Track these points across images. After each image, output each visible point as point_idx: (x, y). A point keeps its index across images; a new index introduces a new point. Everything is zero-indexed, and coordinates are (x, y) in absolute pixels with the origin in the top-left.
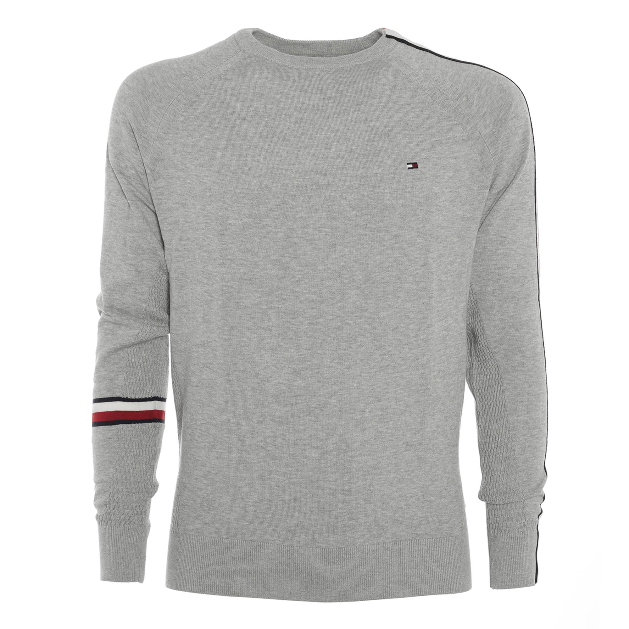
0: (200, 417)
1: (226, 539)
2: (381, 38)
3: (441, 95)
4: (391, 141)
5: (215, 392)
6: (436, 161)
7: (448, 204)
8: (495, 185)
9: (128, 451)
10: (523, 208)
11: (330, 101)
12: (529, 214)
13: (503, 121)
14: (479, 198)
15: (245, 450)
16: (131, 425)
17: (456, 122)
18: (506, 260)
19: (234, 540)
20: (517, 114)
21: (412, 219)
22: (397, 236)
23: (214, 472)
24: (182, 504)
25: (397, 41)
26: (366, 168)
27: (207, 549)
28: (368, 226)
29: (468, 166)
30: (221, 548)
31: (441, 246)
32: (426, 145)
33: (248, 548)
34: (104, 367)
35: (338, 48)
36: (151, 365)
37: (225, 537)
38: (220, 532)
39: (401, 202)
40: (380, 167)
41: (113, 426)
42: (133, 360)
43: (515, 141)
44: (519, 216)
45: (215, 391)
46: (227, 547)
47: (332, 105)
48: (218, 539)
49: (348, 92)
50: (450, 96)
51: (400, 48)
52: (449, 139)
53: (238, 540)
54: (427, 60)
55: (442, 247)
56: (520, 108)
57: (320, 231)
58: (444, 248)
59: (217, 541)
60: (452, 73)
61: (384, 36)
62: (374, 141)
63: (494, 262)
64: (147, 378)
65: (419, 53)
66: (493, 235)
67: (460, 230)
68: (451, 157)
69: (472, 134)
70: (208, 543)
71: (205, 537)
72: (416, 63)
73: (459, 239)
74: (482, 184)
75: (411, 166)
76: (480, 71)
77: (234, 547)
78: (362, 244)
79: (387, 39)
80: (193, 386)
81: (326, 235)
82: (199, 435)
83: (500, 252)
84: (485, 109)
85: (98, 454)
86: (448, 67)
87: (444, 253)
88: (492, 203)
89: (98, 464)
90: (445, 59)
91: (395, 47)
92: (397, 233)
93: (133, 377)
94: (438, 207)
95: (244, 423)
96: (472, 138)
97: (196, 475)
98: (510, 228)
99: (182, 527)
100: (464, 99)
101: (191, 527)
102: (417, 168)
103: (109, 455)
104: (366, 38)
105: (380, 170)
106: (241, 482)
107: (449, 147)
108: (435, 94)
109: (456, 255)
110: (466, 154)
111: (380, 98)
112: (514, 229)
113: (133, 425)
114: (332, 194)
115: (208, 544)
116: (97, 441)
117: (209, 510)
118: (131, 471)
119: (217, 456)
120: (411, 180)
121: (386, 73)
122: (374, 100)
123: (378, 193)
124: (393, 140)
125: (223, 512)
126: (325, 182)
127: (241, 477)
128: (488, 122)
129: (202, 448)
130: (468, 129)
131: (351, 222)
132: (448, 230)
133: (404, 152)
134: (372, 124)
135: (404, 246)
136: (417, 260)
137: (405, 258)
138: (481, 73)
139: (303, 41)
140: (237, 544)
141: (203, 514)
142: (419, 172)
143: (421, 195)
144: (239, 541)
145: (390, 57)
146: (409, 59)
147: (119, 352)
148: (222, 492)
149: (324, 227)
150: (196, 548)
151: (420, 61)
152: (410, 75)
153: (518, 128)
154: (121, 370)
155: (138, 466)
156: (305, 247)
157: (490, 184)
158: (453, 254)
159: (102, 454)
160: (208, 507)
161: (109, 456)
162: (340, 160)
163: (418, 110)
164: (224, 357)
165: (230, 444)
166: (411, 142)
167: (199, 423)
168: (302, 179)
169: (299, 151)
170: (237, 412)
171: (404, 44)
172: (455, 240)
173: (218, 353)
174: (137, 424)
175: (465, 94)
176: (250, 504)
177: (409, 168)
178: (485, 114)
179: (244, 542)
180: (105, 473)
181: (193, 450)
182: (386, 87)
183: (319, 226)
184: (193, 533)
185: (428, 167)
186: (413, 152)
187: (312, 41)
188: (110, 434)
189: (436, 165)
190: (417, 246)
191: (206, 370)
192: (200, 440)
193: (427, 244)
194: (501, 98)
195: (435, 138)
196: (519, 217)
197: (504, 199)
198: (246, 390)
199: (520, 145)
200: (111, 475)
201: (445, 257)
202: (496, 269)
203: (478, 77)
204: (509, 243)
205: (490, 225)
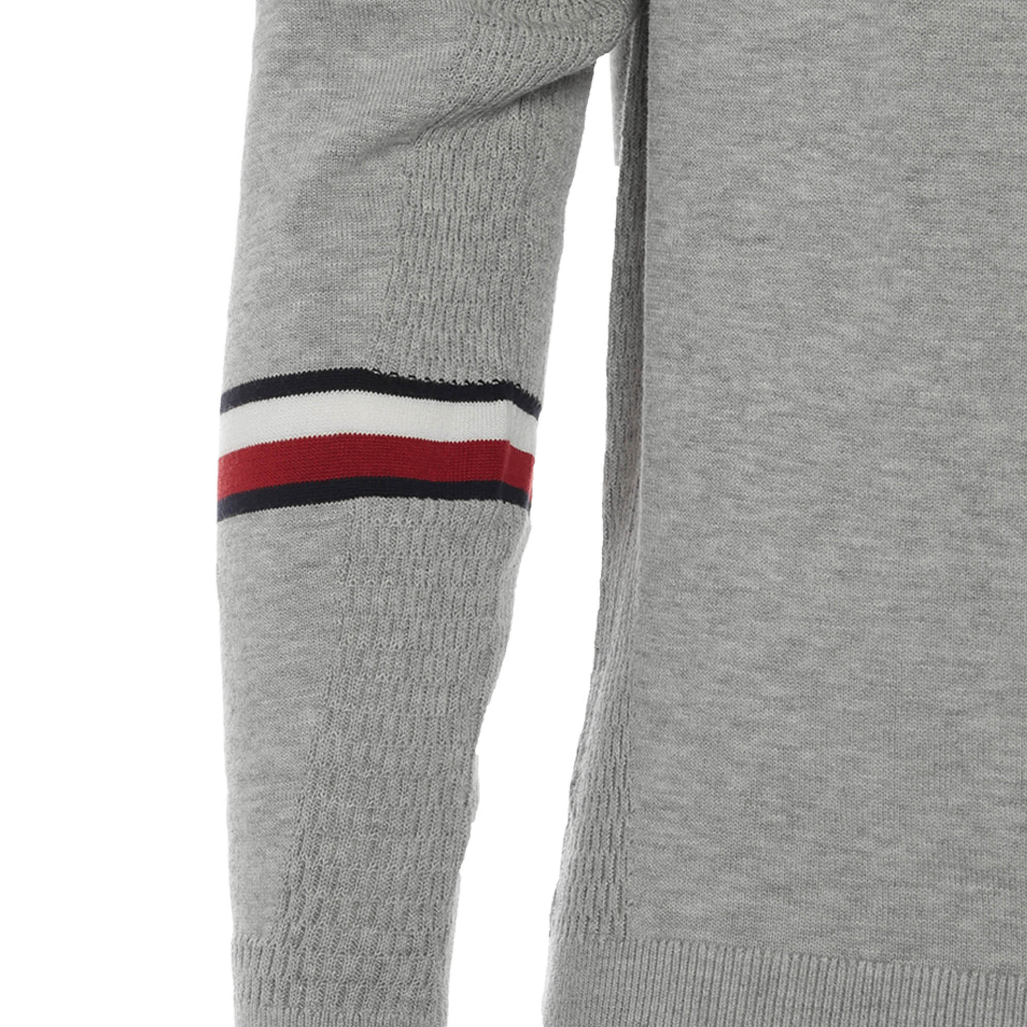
0: (766, 386)
1: (875, 962)
5: (849, 264)
9: (385, 623)
15: (985, 536)
16: (406, 500)
19: (913, 968)
23: (819, 642)
24: (645, 805)
27: (778, 1011)
30: (847, 1004)
33: (980, 1004)
34: (296, 229)
36: (500, 235)
37: (866, 952)
38: (848, 929)
41: (327, 505)
42: (427, 204)
45: (850, 258)
46: (875, 1000)
48: (834, 962)
53: (931, 969)
59: (831, 974)
64: (483, 291)
70: (783, 979)
71: (768, 954)
77: (914, 1002)
80: (741, 242)
82: (752, 469)
85: (249, 641)
89: (249, 690)
93: (425, 281)
95: (983, 405)
97: (724, 661)
99: (647, 912)
101: (694, 909)
103: (304, 644)
106: (960, 689)
113: (416, 503)
115: (782, 986)
116: (249, 580)
117: (791, 825)
118: (390, 723)
119: (839, 565)
125: (862, 832)
127: (961, 663)
129: (763, 531)
140: (925, 988)
141: (762, 843)
144: (936, 972)
147: (370, 165)
148: (858, 735)
150: (723, 1004)
154: (374, 245)
155: (417, 699)
159: (268, 642)
160: (783, 810)
161: (300, 651)
164: (901, 87)
165: (913, 505)
167: (755, 412)
170: (953, 353)
173: (871, 76)
174: (429, 502)
176: (1000, 792)
179: (964, 977)
180: (279, 729)
181: (713, 543)
184: (709, 936)
188: (310, 544)
191: (810, 159)
192: (757, 492)
198: (1003, 245)
200: (308, 739)
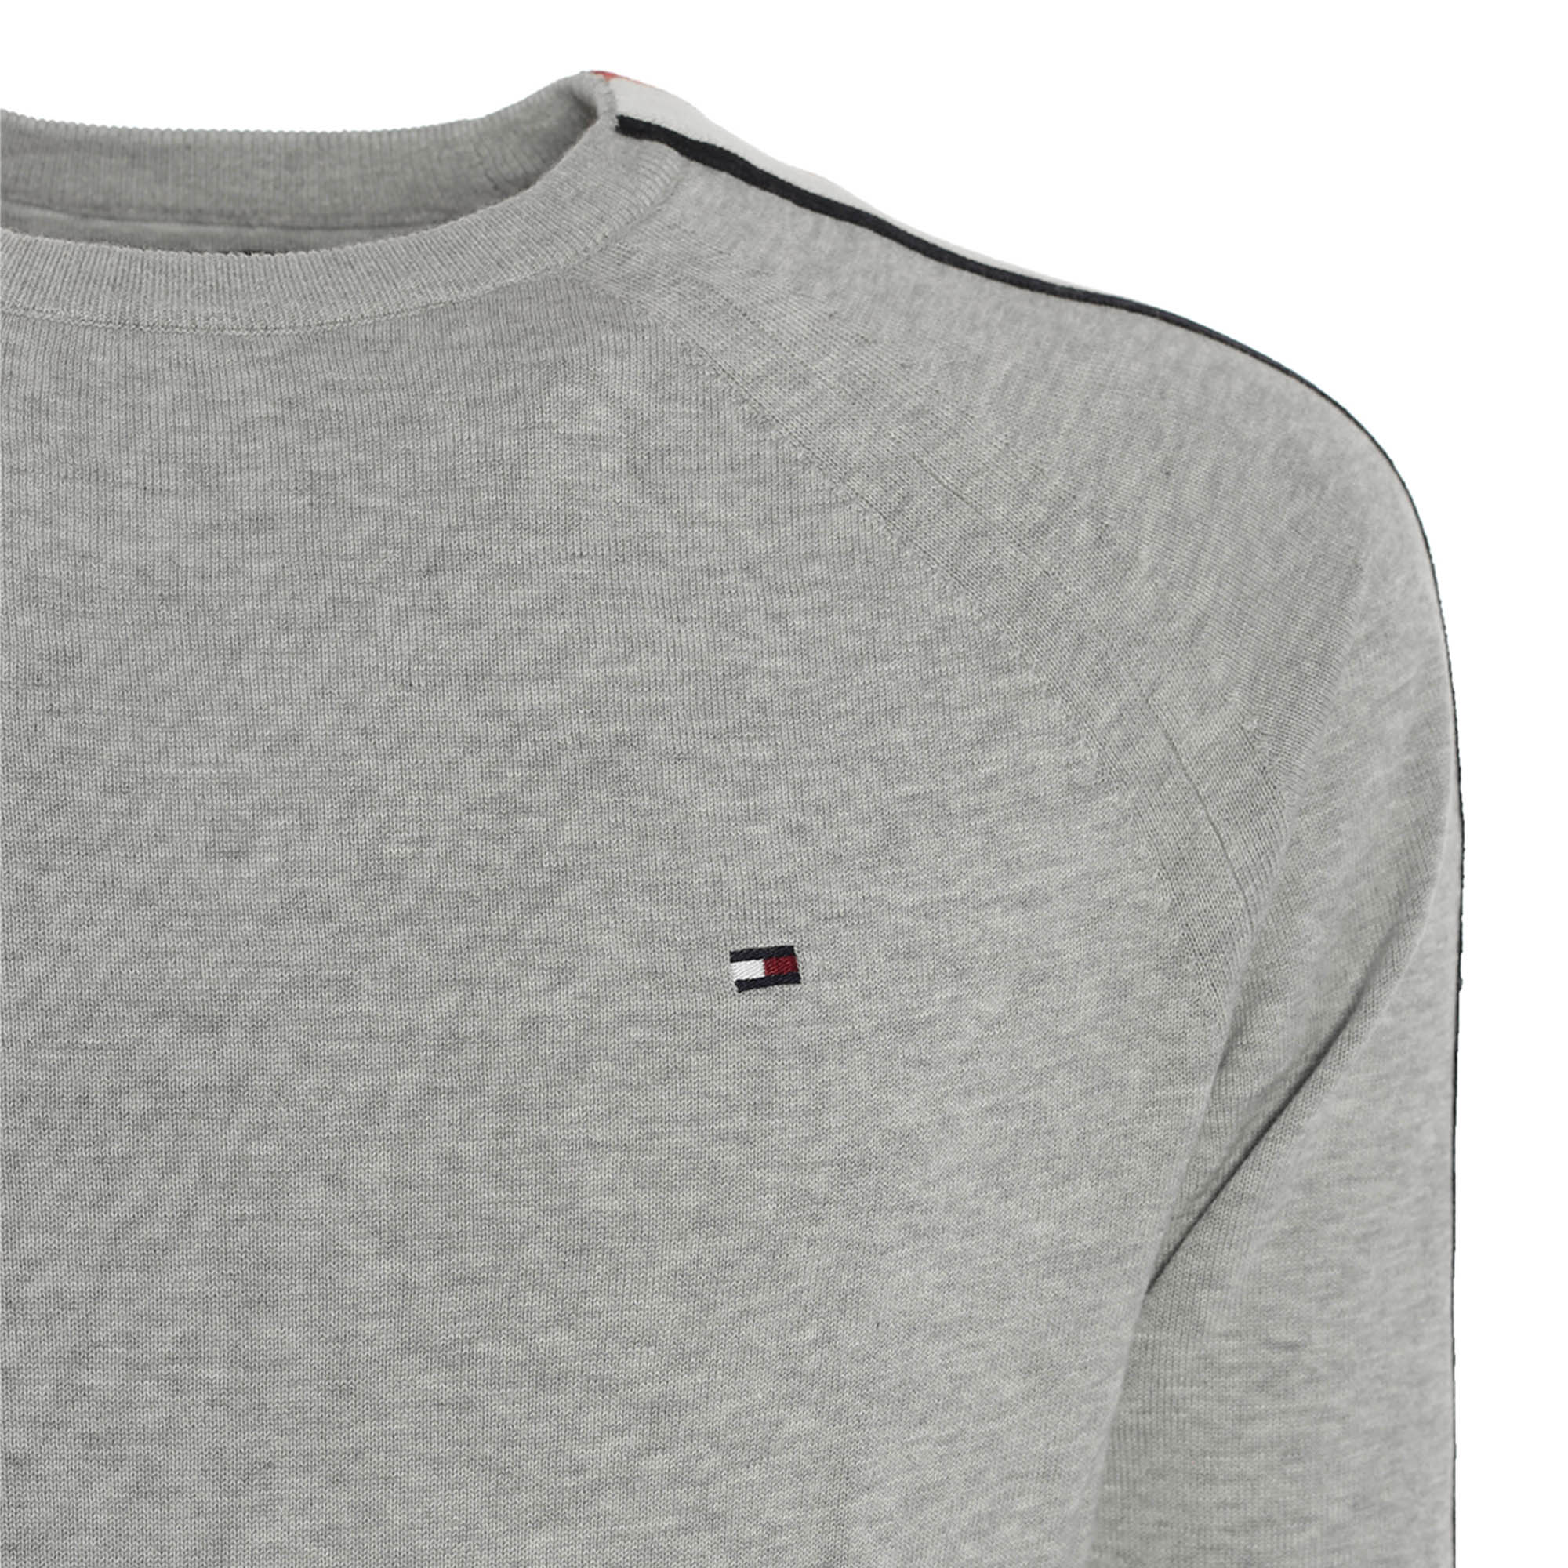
2: (587, 136)
3: (948, 505)
4: (635, 811)
6: (911, 931)
7: (971, 1186)
8: (1246, 1048)
10: (1392, 1167)
11: (253, 543)
12: (1420, 1194)
13: (1309, 666)
14: (1155, 1131)
17: (1031, 676)
18: (1293, 1479)
20: (1383, 623)
21: (760, 1299)
22: (659, 1409)
25: (683, 160)
26: (469, 982)
28: (481, 1348)
29: (1100, 947)
31: (928, 1439)
32: (851, 830)
35: (337, 174)
39: (690, 1199)
40: (561, 977)
43: (1370, 781)
44: (1371, 1215)
47: (267, 566)
49: (369, 488)
50: (998, 513)
51: (699, 202)
52: (991, 782)
54: (859, 280)
55: (929, 1446)
56: (1398, 581)
57: (176, 1385)
58: (942, 1450)
60: (1007, 367)
61: (605, 124)
62: (527, 810)
63: (1226, 1493)
65: (816, 233)
66: (1226, 1336)
67: (1042, 1328)
68: (997, 900)
69: (1126, 747)
72: (793, 299)
73: (1033, 1380)
74: (1178, 1050)
75: (755, 969)
76: (1172, 351)
78: (436, 1463)
79: (623, 141)
81: (212, 1404)
83: (1260, 1431)
84: (1203, 596)
86: (987, 325)
87: (938, 1476)
88: (1224, 1153)
90: (966, 274)
91: (669, 195)
92: (659, 1387)
94: (916, 1218)
96: (1122, 770)
98: (1322, 1292)
100: (1083, 531)
102: (795, 978)
104: (501, 125)
105: (562, 997)
107: (988, 832)
108: (907, 498)
109: (1009, 1478)
110: (1087, 875)
111: (568, 530)
112: (1340, 1295)
114: (253, 1149)
120: (754, 1060)
121: (608, 366)
122: (532, 544)
123: (543, 1145)
124: (646, 802)
126: (205, 1071)
128: (1218, 672)
130: (1107, 714)
131: (369, 1327)
132: (970, 1338)
133: (717, 881)
134: (513, 698)
135: (706, 1464)
136: (781, 1540)
137: (708, 1538)
138: (1178, 367)
139: (130, 132)
142: (807, 1009)
143: (815, 1152)
145: (636, 263)
146: (755, 273)
149: (193, 1360)
151: (820, 288)
152: (758, 380)
153: (1387, 707)
156: (74, 1483)
157: (1218, 1046)
158: (992, 1476)
162: (308, 932)
163: (808, 601)
166: (757, 816)
168: (62, 1048)
169: (45, 869)
171: (724, 175)
172: (1011, 1389)
175: (1085, 498)
177: (744, 985)
178: (1200, 624)
182: (608, 460)
183: (170, 1347)
185: (861, 969)
186: (767, 875)
187: (185, 134)
189: (911, 954)
190: (786, 1458)
193: (838, 1440)
194: (1294, 526)
195: (907, 780)
196: (1372, 1222)
197: (1298, 1130)
199: (1393, 805)
201: (947, 1502)
202: (1232, 1532)
203: (1162, 394)
204: (1314, 1378)
205: (1208, 1281)
